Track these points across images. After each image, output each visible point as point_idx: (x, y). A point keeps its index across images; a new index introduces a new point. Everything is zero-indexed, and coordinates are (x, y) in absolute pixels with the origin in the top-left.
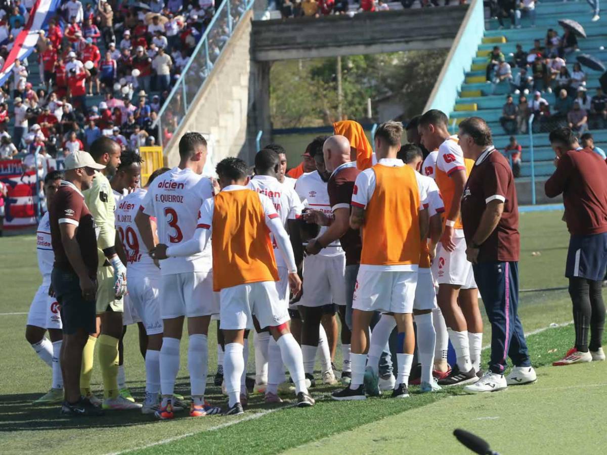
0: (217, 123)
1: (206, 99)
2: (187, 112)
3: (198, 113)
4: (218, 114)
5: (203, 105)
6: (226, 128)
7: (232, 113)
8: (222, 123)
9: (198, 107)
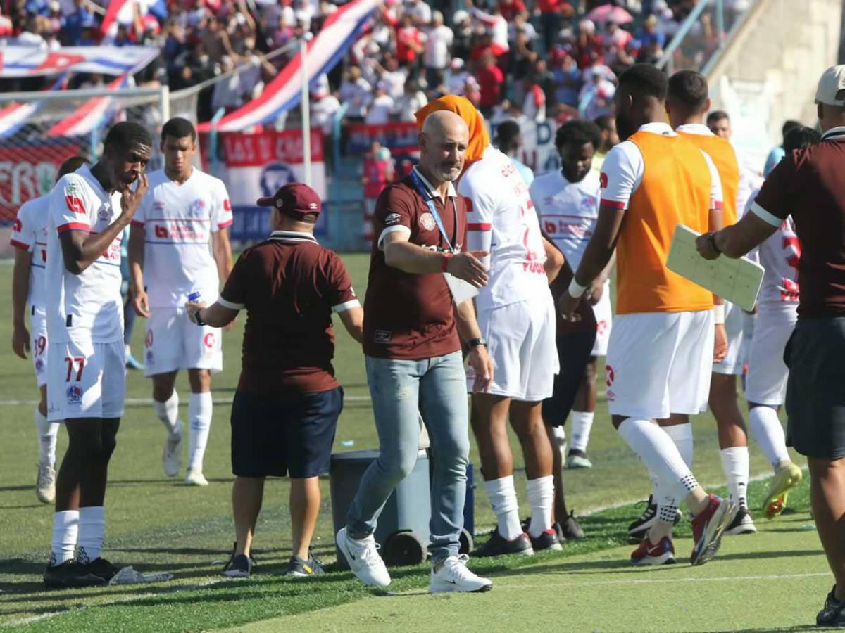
0: (778, 64)
1: (760, 22)
2: (723, 45)
3: (745, 46)
4: (781, 47)
5: (752, 34)
6: (796, 72)
7: (809, 46)
8: (789, 63)
9: (744, 36)
